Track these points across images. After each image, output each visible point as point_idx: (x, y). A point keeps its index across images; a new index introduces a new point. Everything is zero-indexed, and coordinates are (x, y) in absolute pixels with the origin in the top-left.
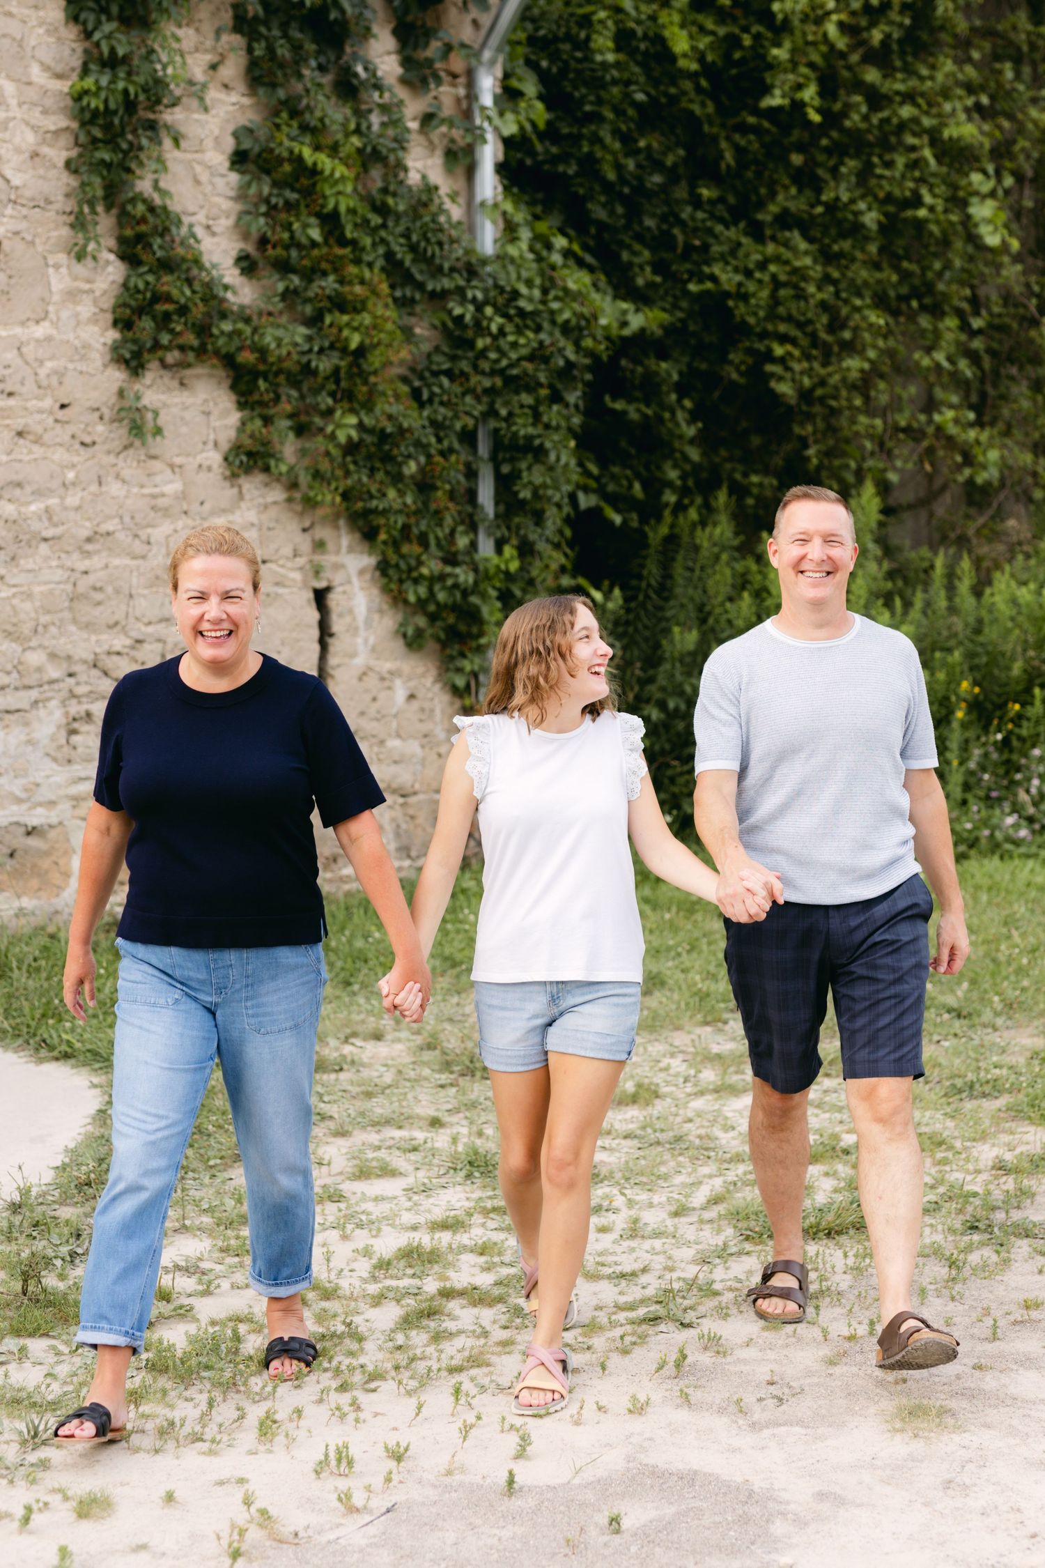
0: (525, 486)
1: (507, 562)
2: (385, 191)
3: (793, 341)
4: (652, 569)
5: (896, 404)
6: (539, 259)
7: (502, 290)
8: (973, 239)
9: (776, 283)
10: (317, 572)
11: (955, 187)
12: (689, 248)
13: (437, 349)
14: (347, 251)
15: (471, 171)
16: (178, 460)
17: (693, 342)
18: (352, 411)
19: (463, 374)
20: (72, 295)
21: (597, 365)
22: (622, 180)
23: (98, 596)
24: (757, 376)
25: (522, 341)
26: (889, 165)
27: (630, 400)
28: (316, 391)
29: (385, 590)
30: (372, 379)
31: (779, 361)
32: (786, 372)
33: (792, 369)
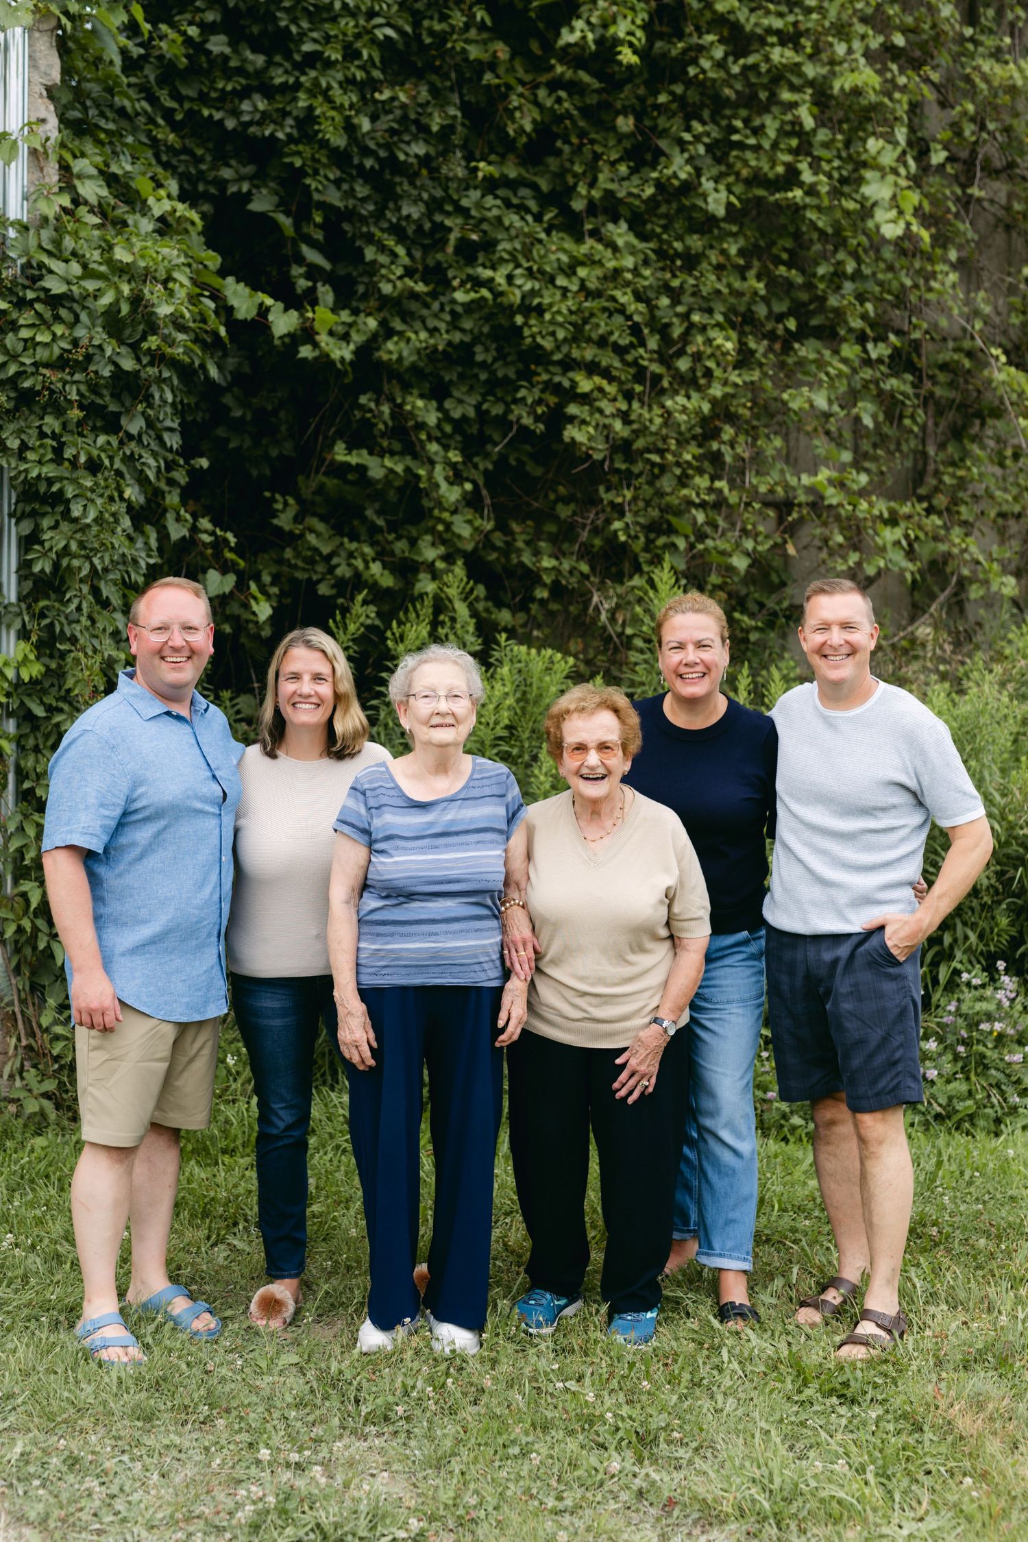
0: (45, 554)
3: (606, 374)
8: (871, 232)
9: (584, 292)
17: (483, 376)
22: (357, 146)
25: (44, 338)
27: (372, 451)
31: (585, 399)
32: (591, 414)
33: (601, 411)
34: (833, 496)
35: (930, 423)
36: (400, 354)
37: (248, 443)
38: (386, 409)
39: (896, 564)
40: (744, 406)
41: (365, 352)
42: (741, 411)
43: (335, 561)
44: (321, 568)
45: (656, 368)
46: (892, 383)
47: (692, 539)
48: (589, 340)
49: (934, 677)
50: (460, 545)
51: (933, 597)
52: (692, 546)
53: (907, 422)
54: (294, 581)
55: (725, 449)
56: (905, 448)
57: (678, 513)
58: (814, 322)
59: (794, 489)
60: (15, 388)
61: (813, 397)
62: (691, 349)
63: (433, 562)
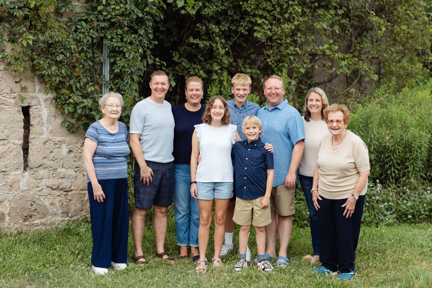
0: (118, 67)
3: (265, 18)
10: (22, 100)
13: (83, 11)
19: (91, 20)
25: (118, 8)
28: (18, 25)
29: (56, 107)
31: (259, 25)
32: (261, 29)
33: (264, 28)
34: (328, 52)
35: (353, 32)
36: (208, 12)
37: (165, 37)
38: (204, 28)
39: (345, 71)
40: (303, 27)
41: (198, 12)
42: (303, 29)
43: (190, 70)
44: (186, 72)
45: (279, 16)
46: (343, 21)
47: (289, 64)
48: (260, 9)
49: (356, 102)
50: (224, 66)
51: (353, 80)
52: (289, 66)
53: (347, 32)
54: (178, 76)
55: (298, 39)
56: (346, 39)
57: (285, 57)
58: (322, 4)
59: (317, 50)
60: (110, 22)
61: (323, 25)
62: (289, 11)
63: (217, 71)
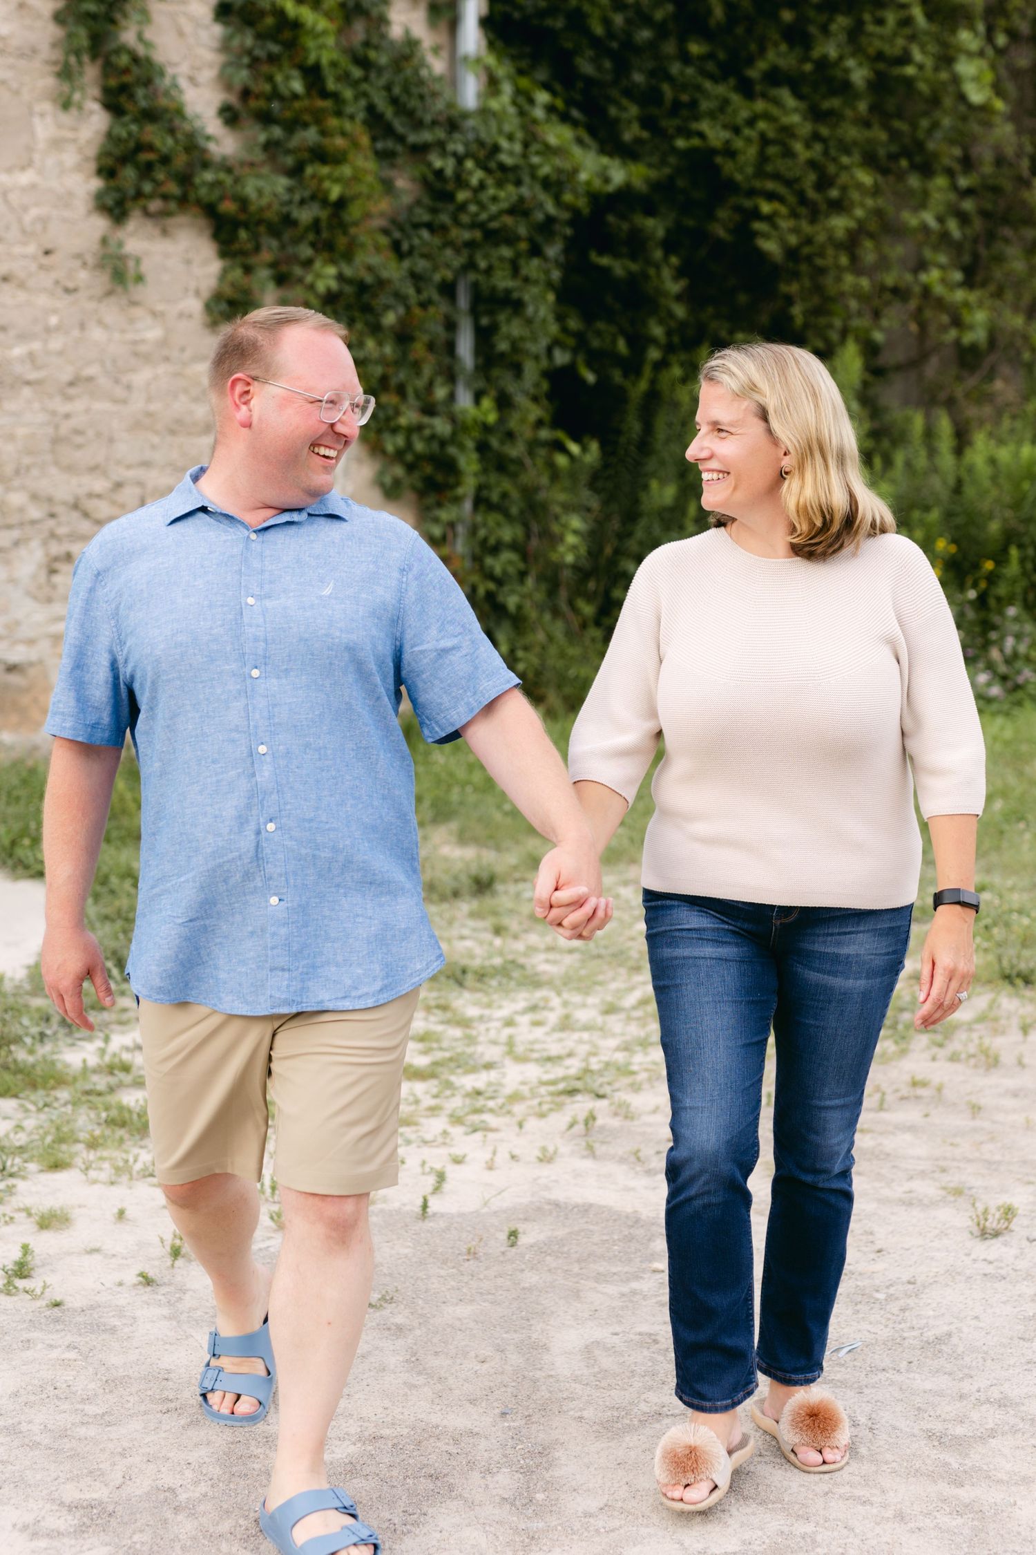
0: (503, 339)
1: (485, 414)
2: (367, 44)
3: (781, 199)
4: (634, 426)
5: (883, 263)
6: (522, 113)
7: (481, 143)
8: (962, 98)
9: (764, 141)
11: (945, 45)
12: (677, 106)
13: (418, 203)
14: (327, 104)
15: (454, 25)
16: (160, 307)
17: (680, 197)
18: (333, 262)
19: (444, 226)
20: (57, 144)
21: (576, 218)
22: (610, 34)
23: (79, 440)
24: (745, 234)
25: (502, 194)
26: (880, 22)
27: (616, 255)
28: (297, 241)
30: (353, 231)
31: (767, 218)
32: (773, 230)
33: (778, 227)
40: (875, 224)
42: (874, 228)
45: (814, 195)
46: (967, 205)
48: (768, 175)
57: (835, 301)
58: (918, 161)
59: (911, 284)
61: (924, 217)
62: (840, 182)
